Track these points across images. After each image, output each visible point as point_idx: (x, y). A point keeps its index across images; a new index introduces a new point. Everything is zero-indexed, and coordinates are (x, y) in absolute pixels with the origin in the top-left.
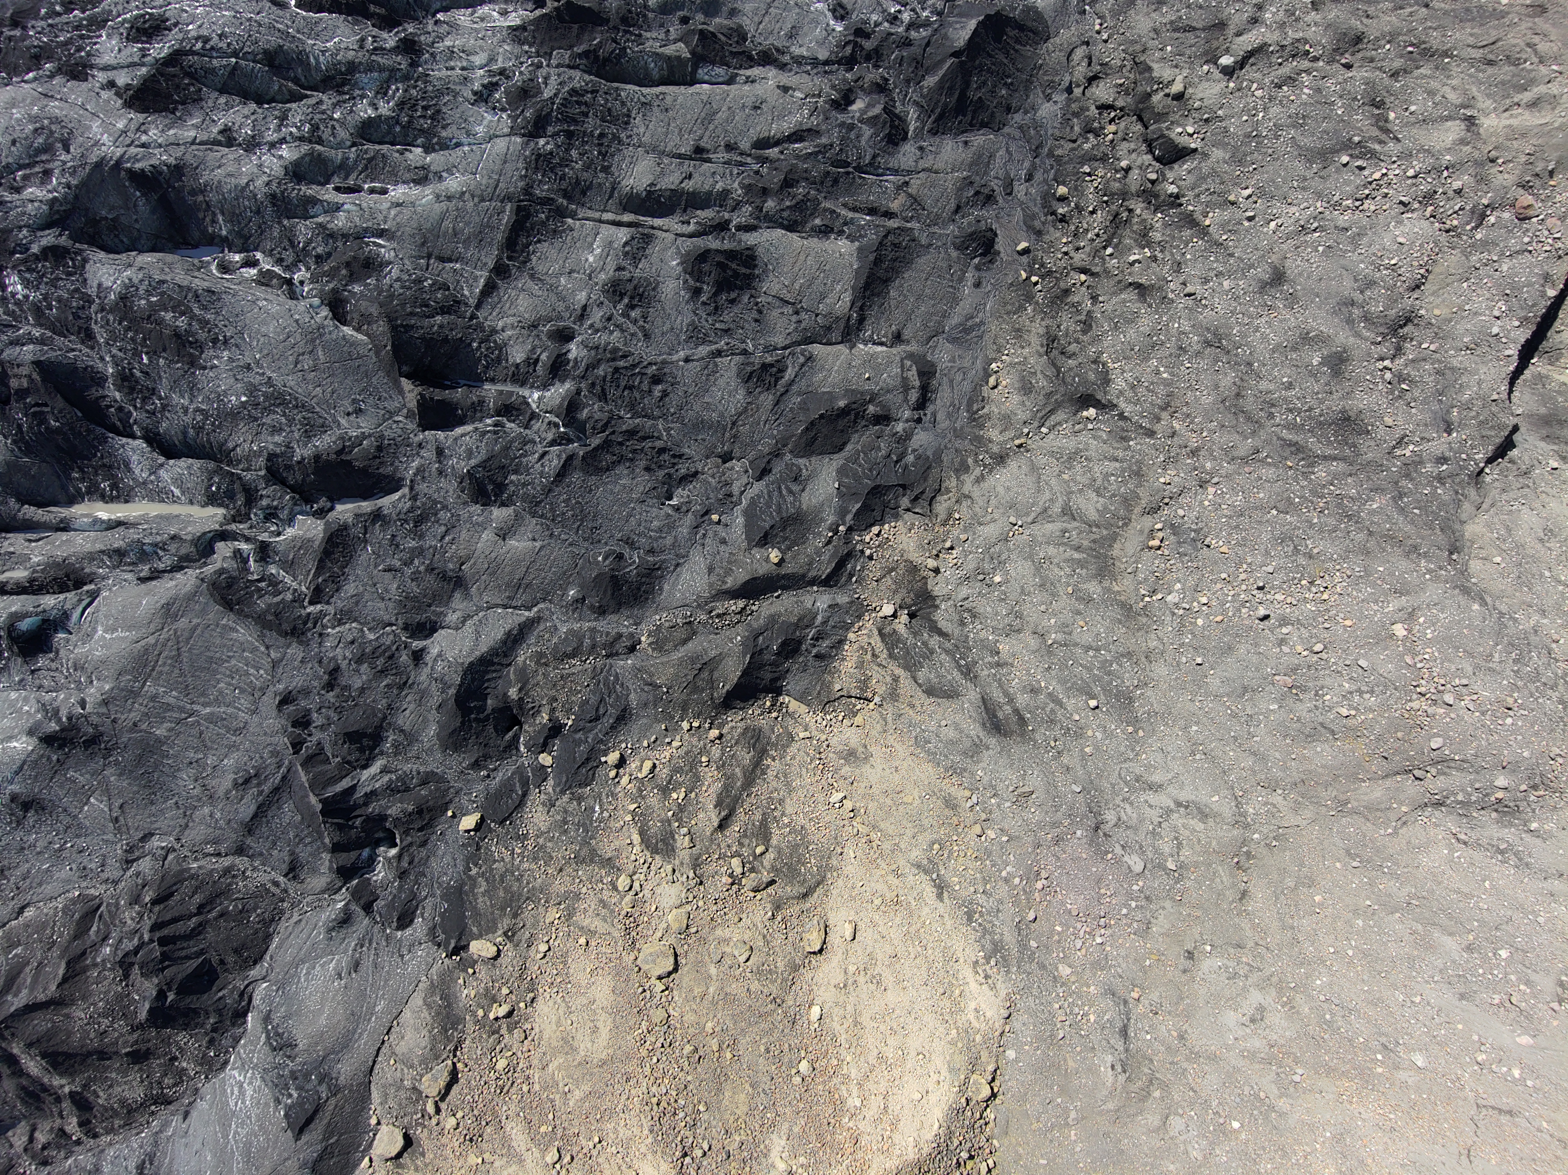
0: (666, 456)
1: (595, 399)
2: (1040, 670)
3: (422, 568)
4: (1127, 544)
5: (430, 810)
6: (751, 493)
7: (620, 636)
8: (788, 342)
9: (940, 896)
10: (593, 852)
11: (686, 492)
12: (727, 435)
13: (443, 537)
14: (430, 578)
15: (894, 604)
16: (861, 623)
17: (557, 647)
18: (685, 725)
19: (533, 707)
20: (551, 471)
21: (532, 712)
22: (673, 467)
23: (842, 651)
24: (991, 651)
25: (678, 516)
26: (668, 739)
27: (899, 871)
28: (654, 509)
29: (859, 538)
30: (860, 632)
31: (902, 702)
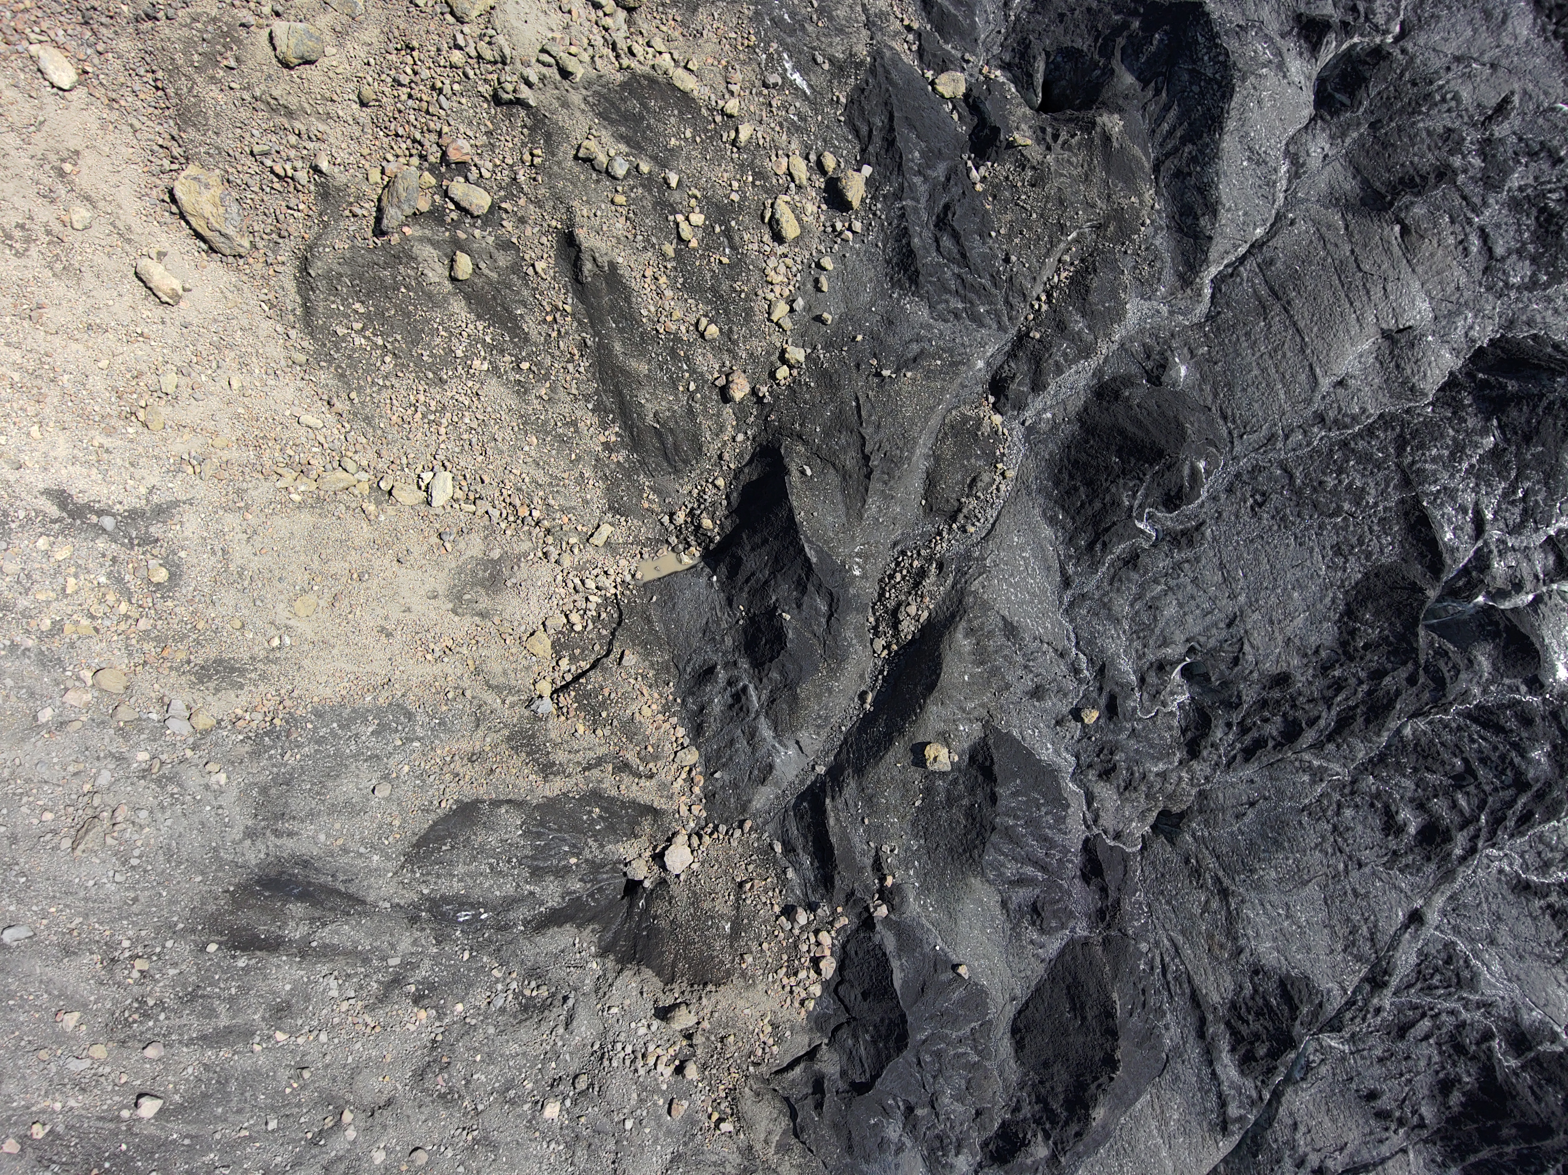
0: (1273, 729)
1: (1491, 701)
3: (1456, 161)
6: (1077, 811)
7: (1038, 386)
8: (1282, 1111)
9: (61, 497)
11: (1173, 707)
12: (1211, 863)
13: (1483, 237)
15: (678, 876)
16: (697, 790)
17: (1112, 270)
18: (797, 354)
19: (1056, 137)
20: (1438, 514)
21: (1049, 130)
22: (1241, 724)
23: (680, 719)
24: (432, 987)
25: (1151, 657)
26: (800, 304)
27: (190, 470)
28: (1196, 630)
29: (838, 925)
30: (684, 775)
31: (496, 746)
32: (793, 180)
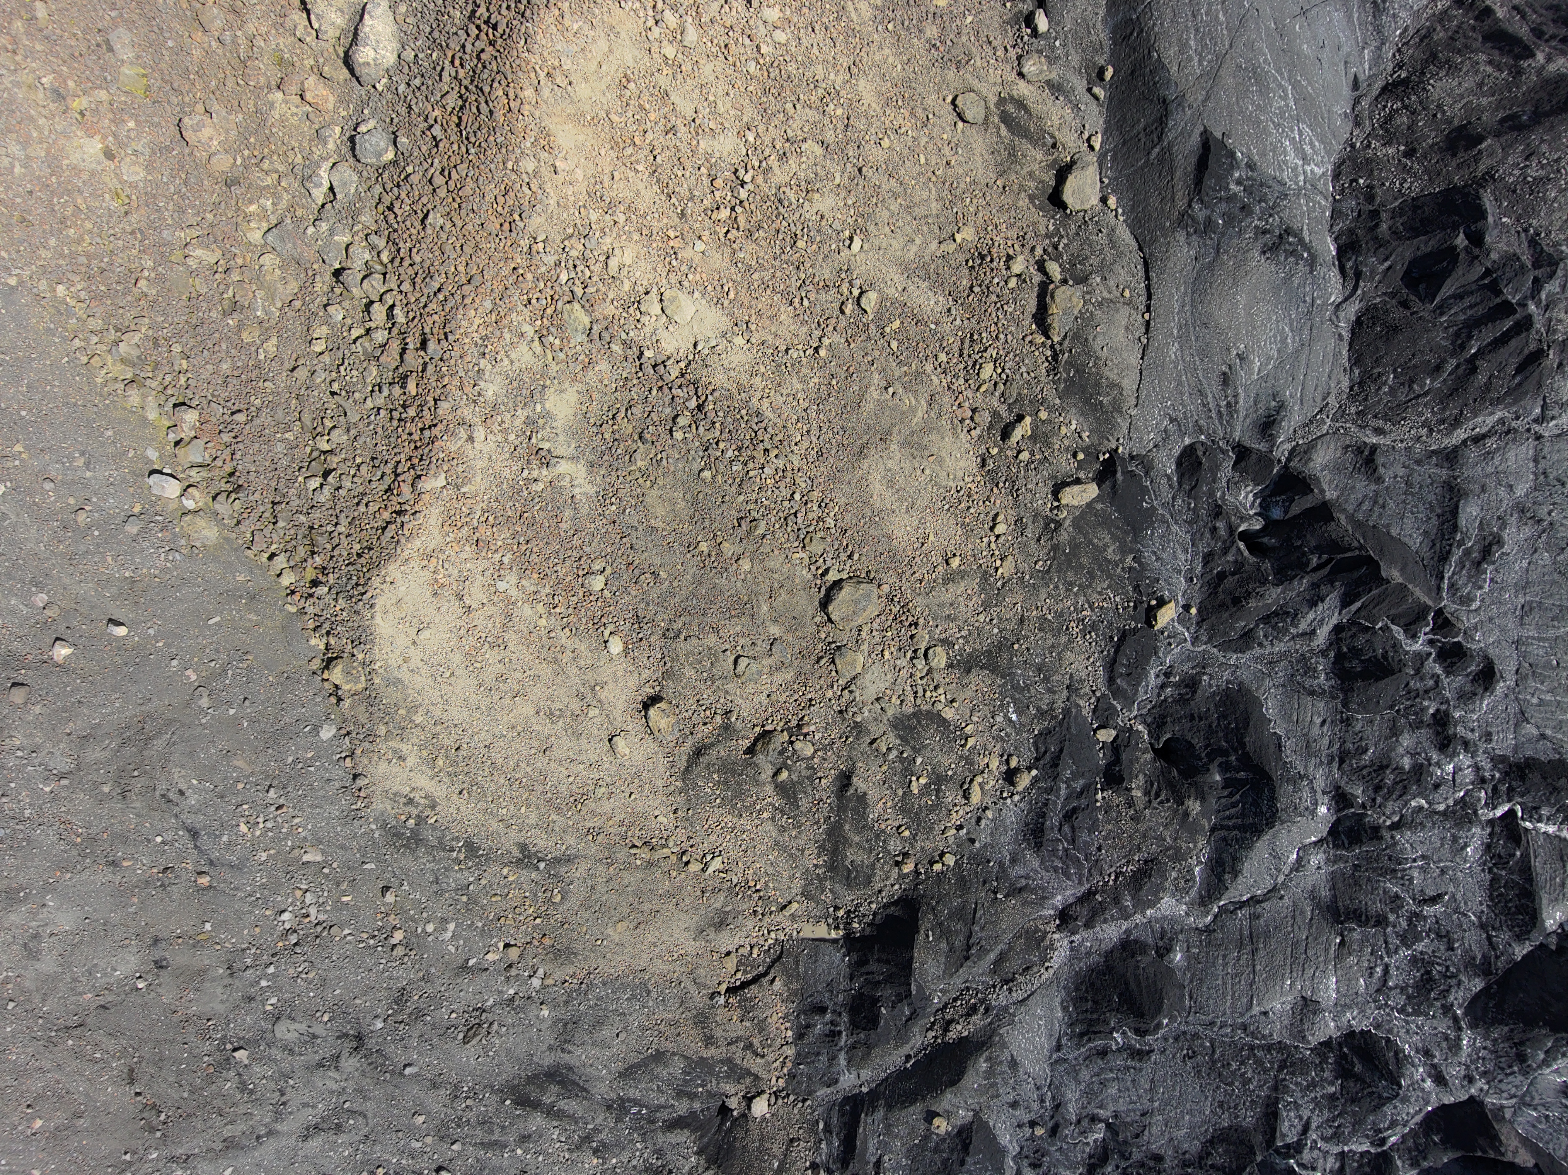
3: (1392, 918)
5: (1222, 606)
9: (523, 847)
10: (992, 667)
11: (1090, 1140)
13: (1386, 971)
14: (1377, 907)
15: (756, 1118)
16: (785, 1070)
17: (1161, 877)
18: (950, 860)
19: (1157, 795)
20: (1285, 1114)
21: (1155, 787)
23: (792, 1025)
24: (604, 1145)
25: (1089, 1110)
28: (1123, 1107)
30: (781, 1060)
31: (687, 1020)
32: (988, 768)
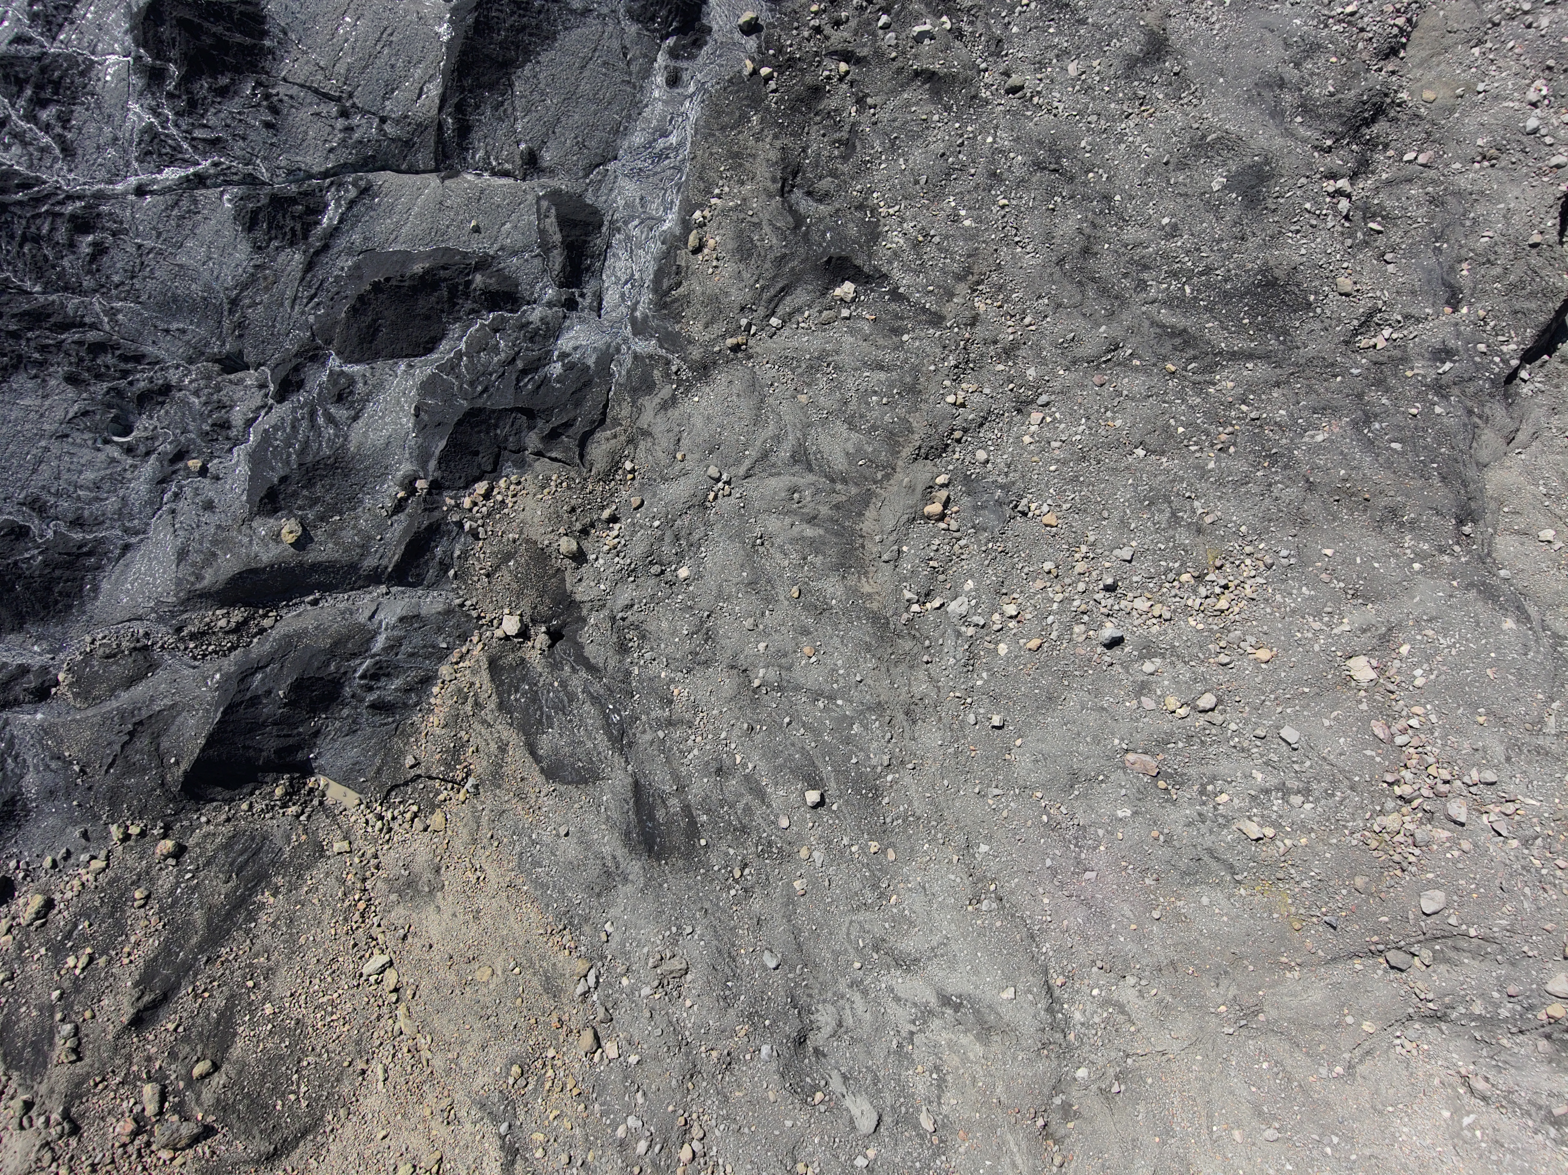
0: (108, 359)
2: (736, 732)
4: (886, 510)
6: (265, 422)
8: (331, 164)
11: (153, 422)
12: (226, 323)
15: (521, 615)
16: (465, 650)
22: (124, 377)
23: (428, 698)
25: (130, 461)
26: (84, 857)
27: (452, 1112)
28: (86, 451)
29: (453, 502)
30: (461, 665)
31: (507, 790)
32: (12, 926)
